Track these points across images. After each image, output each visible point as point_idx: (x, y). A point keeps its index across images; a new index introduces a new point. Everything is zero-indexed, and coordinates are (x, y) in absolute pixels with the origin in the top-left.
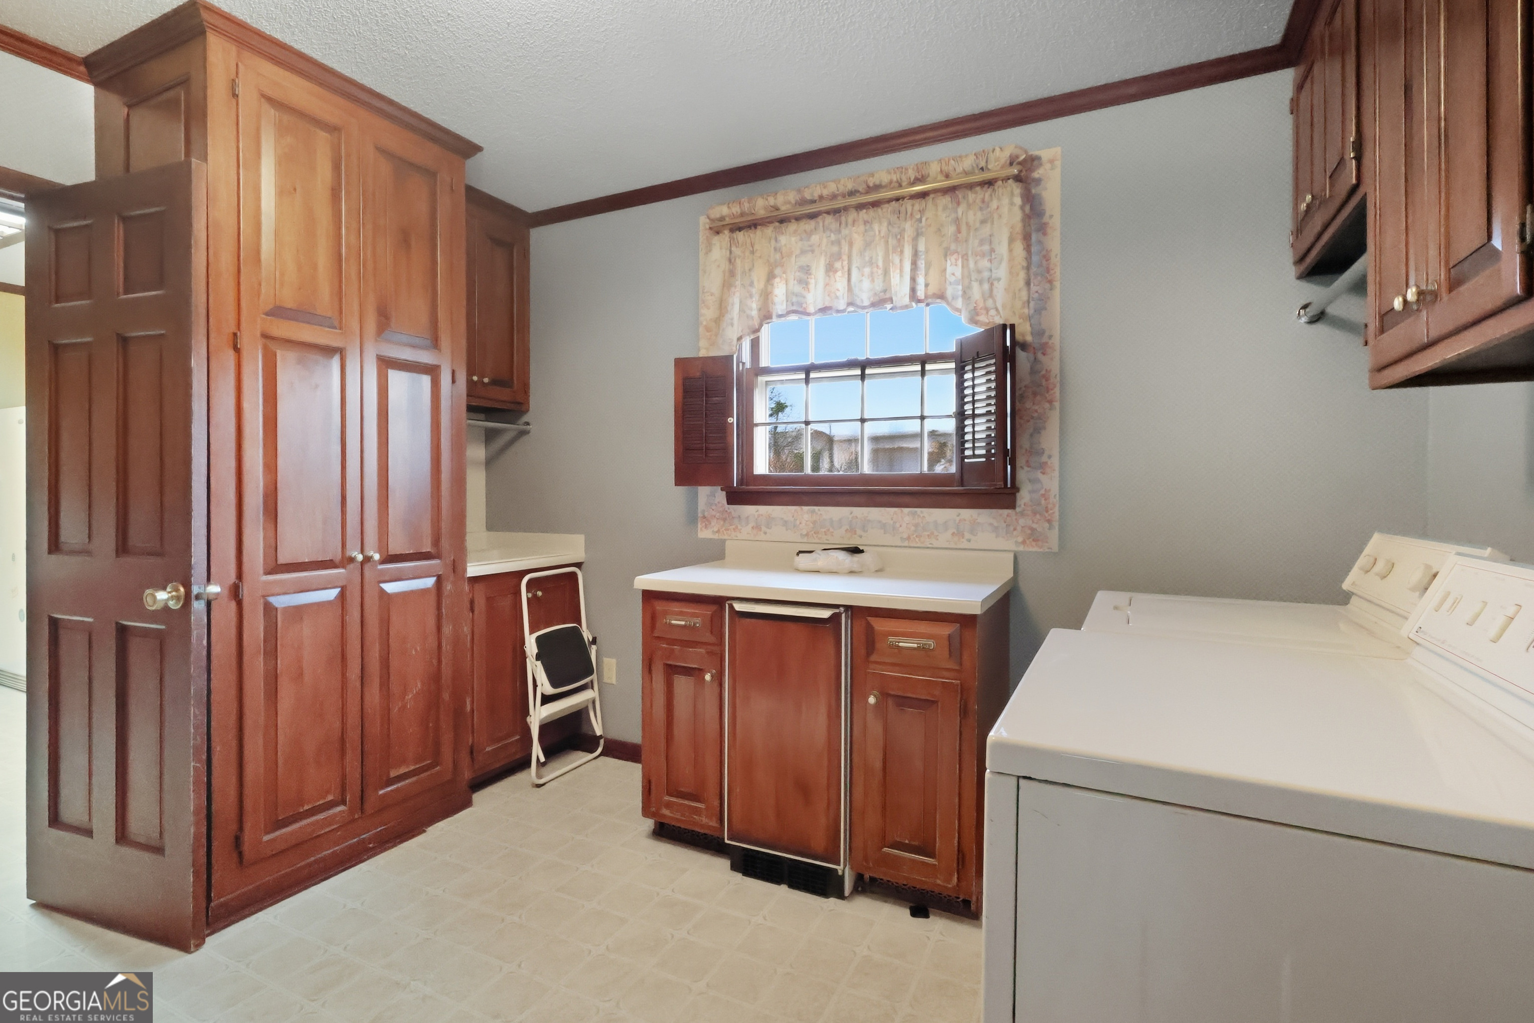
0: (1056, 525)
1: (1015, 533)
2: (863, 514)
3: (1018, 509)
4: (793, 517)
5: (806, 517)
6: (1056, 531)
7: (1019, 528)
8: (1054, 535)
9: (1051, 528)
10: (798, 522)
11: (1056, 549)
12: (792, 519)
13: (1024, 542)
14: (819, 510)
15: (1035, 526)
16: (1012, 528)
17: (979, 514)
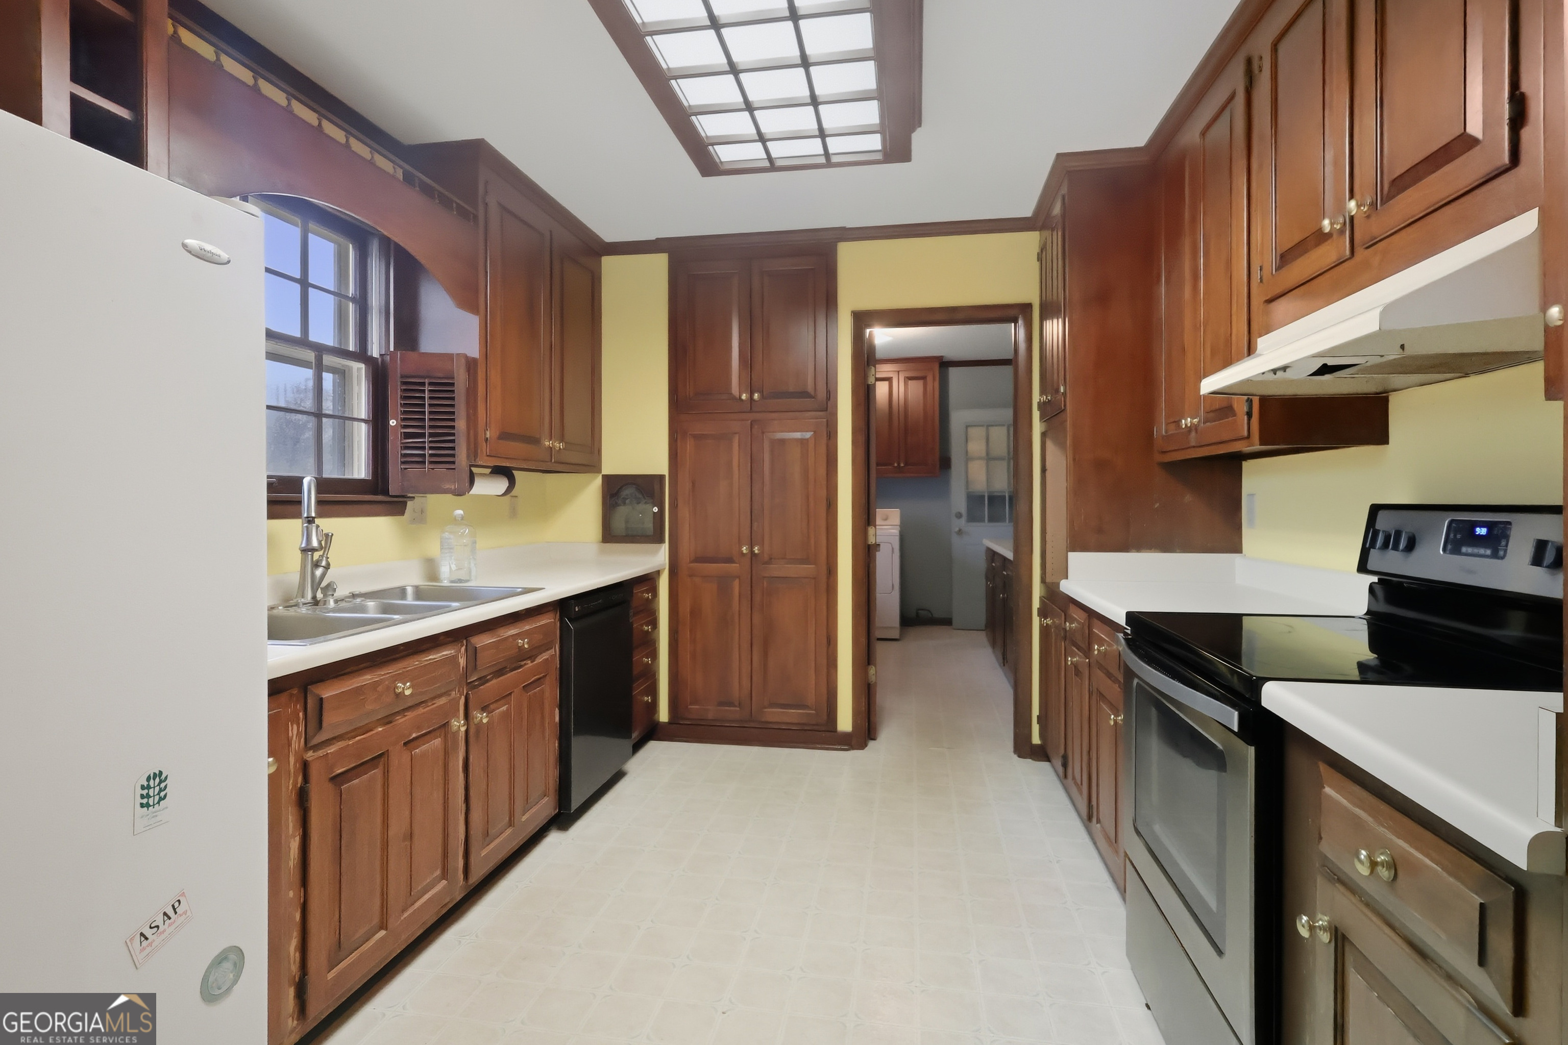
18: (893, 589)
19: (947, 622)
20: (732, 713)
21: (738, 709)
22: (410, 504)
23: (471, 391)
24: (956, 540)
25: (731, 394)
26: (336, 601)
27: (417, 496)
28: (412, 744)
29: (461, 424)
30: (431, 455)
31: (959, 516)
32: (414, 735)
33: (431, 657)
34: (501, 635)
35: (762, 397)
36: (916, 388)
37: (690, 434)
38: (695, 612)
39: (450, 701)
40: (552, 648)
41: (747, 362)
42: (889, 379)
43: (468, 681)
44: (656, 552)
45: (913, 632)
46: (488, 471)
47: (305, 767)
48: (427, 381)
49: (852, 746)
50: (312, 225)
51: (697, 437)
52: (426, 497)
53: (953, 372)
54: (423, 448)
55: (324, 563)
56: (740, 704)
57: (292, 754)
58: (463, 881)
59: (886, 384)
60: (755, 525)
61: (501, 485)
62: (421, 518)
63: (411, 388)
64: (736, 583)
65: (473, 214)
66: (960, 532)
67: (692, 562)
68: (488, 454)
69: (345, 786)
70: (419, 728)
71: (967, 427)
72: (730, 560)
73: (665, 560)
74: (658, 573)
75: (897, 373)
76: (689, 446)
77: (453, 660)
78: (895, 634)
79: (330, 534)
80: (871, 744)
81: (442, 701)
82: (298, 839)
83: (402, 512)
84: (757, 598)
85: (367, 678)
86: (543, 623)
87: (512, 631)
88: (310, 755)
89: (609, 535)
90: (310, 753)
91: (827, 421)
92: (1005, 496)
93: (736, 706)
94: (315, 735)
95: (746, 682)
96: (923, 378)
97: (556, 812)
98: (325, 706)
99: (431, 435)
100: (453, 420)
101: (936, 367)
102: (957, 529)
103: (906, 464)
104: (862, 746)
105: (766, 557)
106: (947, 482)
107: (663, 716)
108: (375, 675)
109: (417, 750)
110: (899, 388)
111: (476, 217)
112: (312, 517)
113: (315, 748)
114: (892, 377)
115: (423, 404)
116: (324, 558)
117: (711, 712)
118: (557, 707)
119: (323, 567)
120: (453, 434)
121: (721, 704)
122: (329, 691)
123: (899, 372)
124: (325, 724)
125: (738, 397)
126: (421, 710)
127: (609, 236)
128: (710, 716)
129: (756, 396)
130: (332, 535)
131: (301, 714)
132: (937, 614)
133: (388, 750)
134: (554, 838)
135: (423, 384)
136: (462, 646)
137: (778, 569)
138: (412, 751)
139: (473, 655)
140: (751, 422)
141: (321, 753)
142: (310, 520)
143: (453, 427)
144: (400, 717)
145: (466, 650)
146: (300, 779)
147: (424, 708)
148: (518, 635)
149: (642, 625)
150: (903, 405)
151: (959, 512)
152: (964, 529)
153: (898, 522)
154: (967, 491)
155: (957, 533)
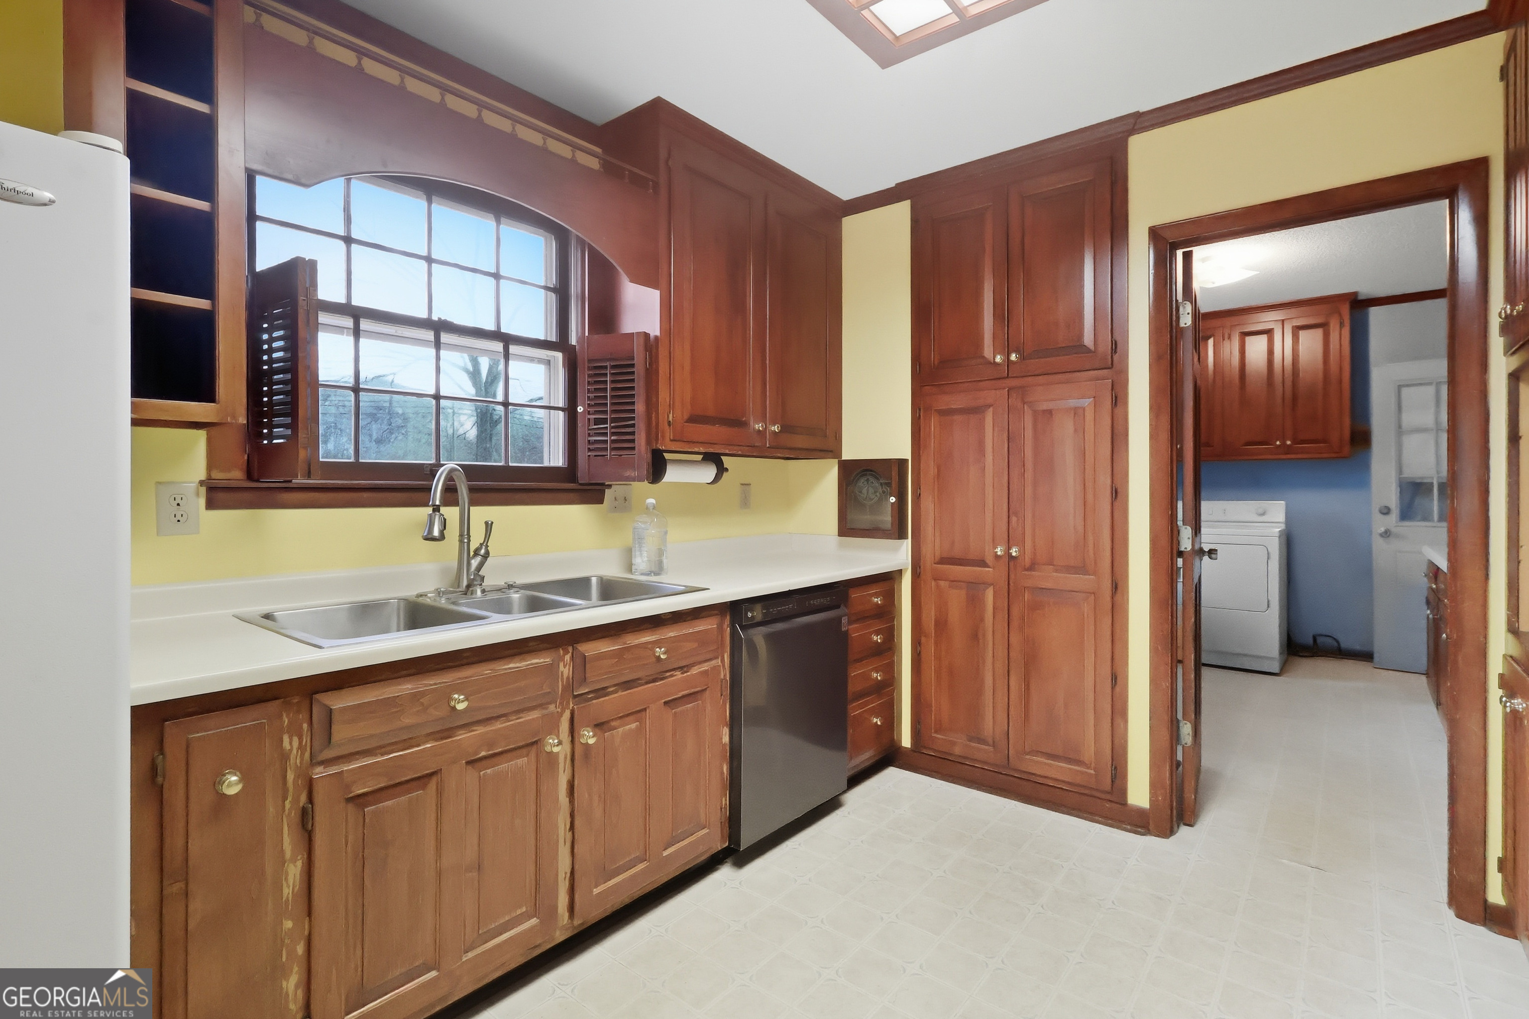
18: (1268, 607)
19: (1366, 656)
20: (983, 752)
21: (991, 749)
22: (608, 492)
23: (651, 373)
24: (1378, 544)
25: (984, 357)
26: (483, 591)
27: (614, 484)
28: (478, 765)
29: (640, 407)
30: (613, 441)
31: (1386, 511)
32: (483, 754)
33: (511, 665)
34: (628, 642)
35: (1023, 358)
36: (1311, 342)
37: (935, 410)
38: (941, 624)
39: (544, 716)
40: (718, 658)
41: (1003, 316)
42: (1269, 332)
43: (575, 693)
44: (896, 549)
45: (1307, 665)
46: (700, 457)
47: (310, 786)
48: (608, 364)
49: (1149, 830)
50: (503, 220)
51: (944, 413)
52: (631, 485)
53: (1375, 313)
54: (605, 434)
55: (483, 552)
56: (994, 742)
57: (291, 768)
58: (569, 918)
59: (1263, 340)
60: (1014, 519)
61: (710, 472)
62: (624, 505)
63: (597, 371)
64: (989, 594)
65: (652, 181)
66: (1387, 534)
67: (938, 563)
68: (672, 438)
69: (369, 808)
70: (490, 745)
71: (1400, 387)
72: (982, 563)
73: (907, 559)
74: (900, 572)
75: (1280, 323)
76: (934, 423)
77: (551, 669)
78: (1275, 667)
79: (490, 522)
80: (1184, 831)
81: (535, 715)
82: (299, 864)
83: (600, 501)
84: (1016, 611)
85: (406, 687)
86: (701, 628)
87: (647, 638)
88: (319, 772)
89: (846, 529)
90: (319, 769)
91: (1113, 382)
92: (1432, 483)
93: (989, 745)
94: (321, 751)
95: (1002, 716)
96: (1324, 326)
97: (725, 846)
98: (336, 717)
99: (613, 420)
100: (633, 403)
101: (1346, 310)
102: (1383, 529)
103: (1295, 441)
104: (1168, 832)
105: (1027, 562)
106: (1366, 466)
107: (906, 741)
108: (421, 684)
109: (489, 771)
110: (1283, 345)
111: (656, 186)
112: (437, 505)
113: (326, 763)
114: (1273, 329)
115: (605, 388)
116: (484, 547)
117: (959, 746)
118: (726, 725)
119: (481, 556)
120: (633, 419)
121: (971, 739)
122: (340, 701)
123: (1283, 321)
124: (333, 740)
125: (992, 361)
126: (498, 725)
127: (846, 193)
128: (957, 750)
129: (1013, 357)
130: (492, 523)
131: (305, 726)
132: (1347, 643)
133: (441, 769)
134: (725, 873)
135: (606, 367)
136: (567, 652)
137: (1047, 578)
138: (481, 771)
139: (582, 663)
140: (1008, 391)
141: (333, 770)
142: (436, 509)
143: (633, 411)
144: (464, 732)
145: (572, 657)
146: (303, 798)
147: (502, 724)
148: (658, 643)
149: (871, 633)
150: (1291, 367)
151: (1386, 506)
152: (1394, 530)
153: (1281, 517)
154: (1401, 476)
155: (1381, 535)
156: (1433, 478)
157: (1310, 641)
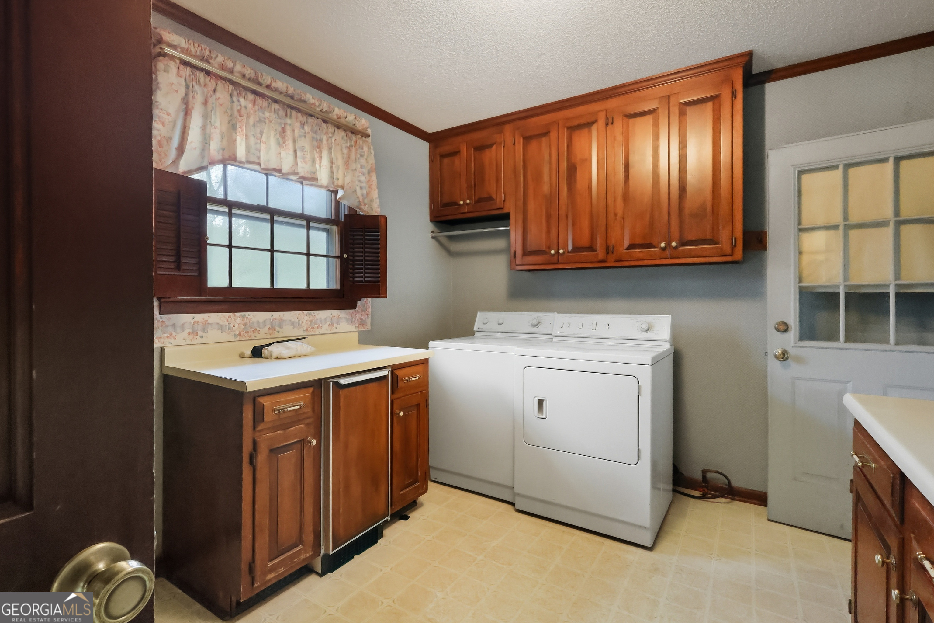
0: (370, 316)
1: (355, 322)
2: (280, 316)
3: (357, 309)
4: (228, 321)
5: (238, 320)
6: (370, 319)
7: (357, 319)
8: (369, 321)
9: (368, 318)
10: (232, 325)
11: (370, 329)
12: (227, 324)
13: (358, 327)
14: (249, 315)
15: (363, 318)
16: (354, 320)
17: (341, 313)
24: (774, 368)
31: (783, 328)
42: (653, 113)
66: (784, 356)
71: (801, 173)
101: (739, 76)
102: (779, 351)
103: (682, 242)
123: (669, 97)
151: (784, 322)
152: (792, 352)
153: (666, 335)
154: (801, 284)
155: (776, 357)
156: (838, 286)
157: (698, 476)
